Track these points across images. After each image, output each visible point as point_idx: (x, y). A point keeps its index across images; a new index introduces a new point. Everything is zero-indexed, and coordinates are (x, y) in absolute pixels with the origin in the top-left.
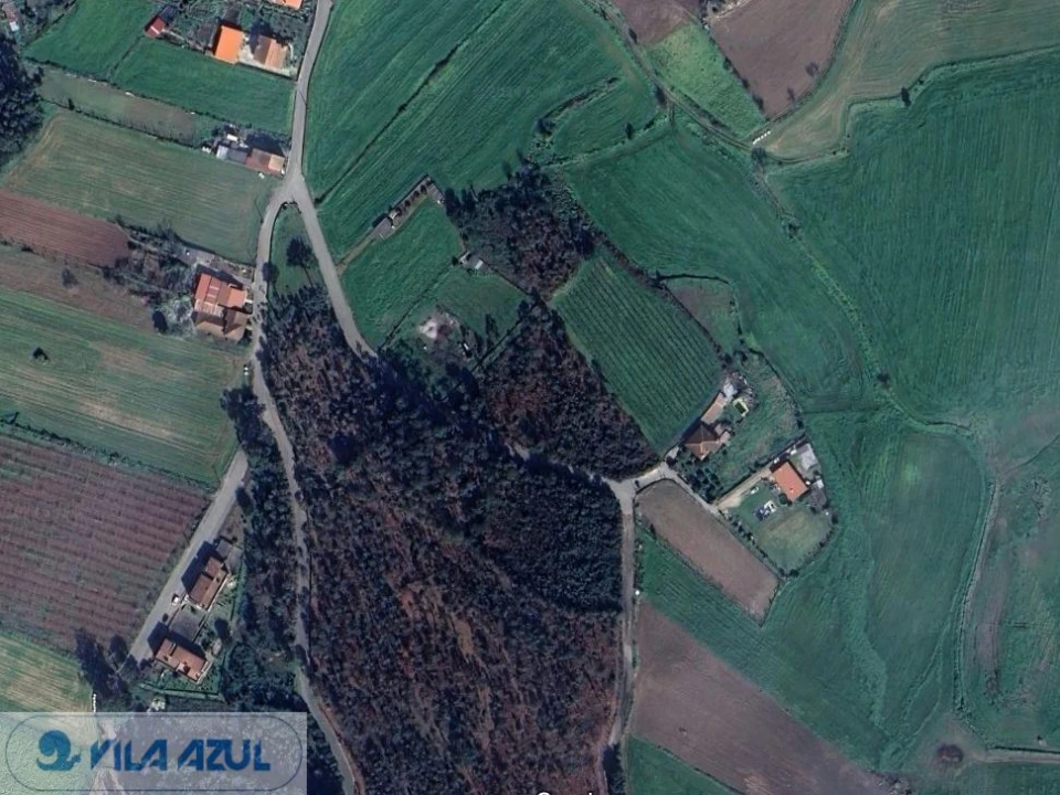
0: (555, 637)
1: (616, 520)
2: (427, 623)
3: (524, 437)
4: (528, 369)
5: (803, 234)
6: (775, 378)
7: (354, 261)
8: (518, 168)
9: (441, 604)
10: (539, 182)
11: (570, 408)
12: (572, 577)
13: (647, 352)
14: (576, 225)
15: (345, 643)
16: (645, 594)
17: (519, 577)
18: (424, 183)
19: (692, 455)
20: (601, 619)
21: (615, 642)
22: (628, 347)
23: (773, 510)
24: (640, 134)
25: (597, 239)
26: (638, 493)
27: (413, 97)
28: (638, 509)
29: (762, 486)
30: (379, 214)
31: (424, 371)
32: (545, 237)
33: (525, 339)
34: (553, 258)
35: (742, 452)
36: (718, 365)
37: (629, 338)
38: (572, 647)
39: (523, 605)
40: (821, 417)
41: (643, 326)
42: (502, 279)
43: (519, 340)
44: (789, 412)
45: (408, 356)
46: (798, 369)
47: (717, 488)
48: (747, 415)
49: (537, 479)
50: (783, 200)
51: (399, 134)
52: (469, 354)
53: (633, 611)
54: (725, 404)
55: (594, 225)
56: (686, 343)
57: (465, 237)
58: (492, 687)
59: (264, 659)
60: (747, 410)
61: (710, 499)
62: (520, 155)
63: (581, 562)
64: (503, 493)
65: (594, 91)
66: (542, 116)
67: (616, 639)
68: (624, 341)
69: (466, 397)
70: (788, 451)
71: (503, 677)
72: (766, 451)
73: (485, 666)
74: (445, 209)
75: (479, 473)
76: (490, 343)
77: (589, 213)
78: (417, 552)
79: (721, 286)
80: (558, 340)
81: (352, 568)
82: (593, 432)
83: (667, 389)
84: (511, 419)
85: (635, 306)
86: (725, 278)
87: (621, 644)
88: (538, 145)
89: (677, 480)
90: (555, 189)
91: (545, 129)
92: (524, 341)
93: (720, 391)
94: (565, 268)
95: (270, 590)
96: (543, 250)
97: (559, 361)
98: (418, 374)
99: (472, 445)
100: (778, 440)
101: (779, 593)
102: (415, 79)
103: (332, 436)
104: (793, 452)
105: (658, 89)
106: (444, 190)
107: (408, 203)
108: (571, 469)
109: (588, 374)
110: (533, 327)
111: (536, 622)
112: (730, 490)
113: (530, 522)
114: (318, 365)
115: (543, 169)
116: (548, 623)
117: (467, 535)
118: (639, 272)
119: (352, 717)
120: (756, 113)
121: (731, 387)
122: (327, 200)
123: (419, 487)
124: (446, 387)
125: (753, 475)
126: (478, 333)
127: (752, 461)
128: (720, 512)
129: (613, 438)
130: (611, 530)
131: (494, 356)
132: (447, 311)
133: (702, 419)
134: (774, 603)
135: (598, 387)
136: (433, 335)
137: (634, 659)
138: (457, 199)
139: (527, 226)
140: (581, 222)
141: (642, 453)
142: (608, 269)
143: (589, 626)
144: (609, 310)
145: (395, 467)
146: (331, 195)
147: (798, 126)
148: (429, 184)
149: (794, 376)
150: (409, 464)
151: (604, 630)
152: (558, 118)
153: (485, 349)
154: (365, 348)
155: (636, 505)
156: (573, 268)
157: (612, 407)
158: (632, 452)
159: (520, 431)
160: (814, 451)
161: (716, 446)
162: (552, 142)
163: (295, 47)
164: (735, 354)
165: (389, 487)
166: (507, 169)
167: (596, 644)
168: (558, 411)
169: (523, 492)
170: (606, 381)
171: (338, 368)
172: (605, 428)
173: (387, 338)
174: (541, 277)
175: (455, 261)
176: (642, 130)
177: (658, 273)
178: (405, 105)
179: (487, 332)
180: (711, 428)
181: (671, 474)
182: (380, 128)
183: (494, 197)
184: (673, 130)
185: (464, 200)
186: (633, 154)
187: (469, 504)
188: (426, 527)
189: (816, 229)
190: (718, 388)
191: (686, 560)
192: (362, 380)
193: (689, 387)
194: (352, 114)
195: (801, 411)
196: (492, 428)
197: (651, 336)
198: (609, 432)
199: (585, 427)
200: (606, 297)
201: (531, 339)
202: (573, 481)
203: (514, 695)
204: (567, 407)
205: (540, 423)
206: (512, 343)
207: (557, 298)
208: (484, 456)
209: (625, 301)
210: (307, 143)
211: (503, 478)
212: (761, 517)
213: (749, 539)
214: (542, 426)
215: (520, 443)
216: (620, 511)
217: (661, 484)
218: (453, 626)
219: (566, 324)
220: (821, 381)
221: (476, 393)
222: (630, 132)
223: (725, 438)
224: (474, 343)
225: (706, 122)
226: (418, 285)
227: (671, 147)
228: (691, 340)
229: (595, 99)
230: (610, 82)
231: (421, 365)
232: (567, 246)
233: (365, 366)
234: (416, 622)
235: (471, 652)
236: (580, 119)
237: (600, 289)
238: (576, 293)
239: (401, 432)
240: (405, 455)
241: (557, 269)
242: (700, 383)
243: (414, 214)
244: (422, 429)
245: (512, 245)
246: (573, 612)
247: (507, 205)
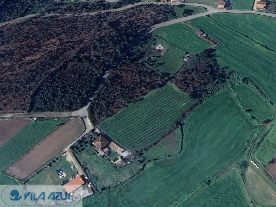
0: (24, 87)
1: (70, 109)
2: (43, 46)
3: (113, 75)
4: (141, 76)
5: (205, 187)
6: (130, 176)
7: (186, 26)
8: (227, 72)
9: (49, 50)
10: (222, 79)
11: (123, 91)
12: (48, 92)
13: (146, 119)
14: (204, 92)
15: (42, 25)
16: (33, 122)
17: (53, 74)
18: (218, 43)
19: (95, 139)
20: (27, 104)
21: (15, 110)
22: (149, 111)
23: (60, 177)
24: (249, 115)
25: (199, 100)
26: (81, 117)
27: (252, 39)
28: (74, 118)
29: (74, 171)
30: (204, 31)
31: (143, 45)
32: (198, 81)
33: (154, 75)
34: (190, 83)
35: (93, 162)
36: (138, 149)
37: (153, 112)
38: (18, 93)
39: (41, 76)
40: (106, 200)
41: (159, 117)
42: (180, 67)
43: (154, 73)
44: (111, 183)
45: (149, 41)
46: (133, 187)
47: (77, 151)
48: (112, 163)
49: (94, 80)
50: (223, 177)
51: (236, 36)
52: (149, 59)
53: (27, 117)
54: (118, 152)
55: (204, 100)
56: (150, 134)
57: (197, 55)
58: (10, 66)
59: (43, 7)
60: (114, 163)
61: (72, 148)
62: (233, 72)
63: (54, 95)
64: (90, 68)
65: (265, 96)
66: (251, 78)
67: (16, 111)
68: (152, 110)
69: (132, 58)
70: (90, 183)
71: (13, 69)
72: (92, 172)
73: (19, 64)
74: (207, 49)
75: (100, 61)
76: (153, 65)
77: (210, 98)
78: (71, 43)
79: (178, 151)
80: (153, 86)
81: (70, 26)
82: (111, 99)
83: (128, 127)
84: (121, 71)
85: (168, 114)
86: (182, 152)
87: (13, 113)
88: (238, 78)
89: (84, 134)
90: (220, 85)
91: (245, 80)
92: (153, 75)
93: (125, 149)
94: (185, 88)
95: (67, 8)
96: (193, 80)
97: (144, 86)
98: (142, 44)
99: (112, 60)
100: (97, 178)
101: (16, 180)
102: (258, 40)
103: (120, 20)
104: (89, 186)
105: (272, 120)
106: (216, 48)
107: (209, 39)
108: (97, 92)
109: (138, 96)
110: (159, 78)
111: (32, 80)
112: (75, 157)
113: (76, 77)
114: (147, 17)
115: (228, 80)
116: (31, 84)
117: (75, 57)
118: (184, 116)
119: (14, 27)
120: (267, 161)
121: (127, 155)
122: (209, 18)
123: (97, 44)
124: (136, 52)
125: (81, 167)
126: (158, 61)
127: (88, 166)
128: (65, 152)
129: (108, 106)
130: (66, 107)
131: (148, 66)
132: (167, 52)
133: (112, 142)
134: (12, 178)
135: (132, 100)
136: (157, 48)
137: (5, 118)
138: (213, 52)
139: (203, 75)
140: (206, 94)
141: (99, 117)
142: (185, 104)
143: (25, 100)
144: (166, 104)
145: (106, 37)
146: (211, 19)
147: (264, 182)
148: (218, 45)
149: (130, 186)
150: (107, 41)
151: (22, 105)
152: (251, 85)
153: (151, 63)
154: (153, 29)
155: (76, 117)
156: (185, 90)
157: (122, 106)
158: (100, 114)
159: (115, 74)
160: (88, 196)
161: (98, 149)
162: (240, 83)
163: (264, 10)
164: (144, 157)
165: (99, 35)
166: (227, 68)
167: (16, 102)
168: (123, 87)
169: (89, 75)
170: (134, 103)
171: (146, 22)
172: (113, 103)
173: (156, 35)
174: (181, 80)
175: (187, 53)
176: (250, 115)
177: (184, 124)
178: (248, 37)
179: (158, 63)
180: (107, 146)
181: (88, 131)
182: (237, 30)
183: (214, 64)
184: (252, 127)
185: (212, 54)
186: (239, 112)
187: (87, 58)
188: (81, 45)
189: (209, 194)
190: (127, 149)
191: (45, 138)
192: (141, 28)
193: (128, 136)
194: (242, 24)
195: (111, 189)
196: (118, 66)
197: (154, 120)
198: (111, 105)
199: (114, 96)
200: (172, 103)
201: (154, 77)
202: (91, 92)
203: (4, 74)
204: (124, 89)
205: (118, 81)
206: (153, 71)
207: (172, 85)
208: (106, 63)
209: (171, 110)
210: (229, 14)
211: (96, 69)
212: (58, 171)
213: (48, 165)
214: (116, 81)
215: (110, 74)
216: (74, 111)
217: (84, 127)
218: (39, 54)
219: (160, 89)
220: (126, 200)
221: (133, 61)
222: (249, 111)
223: (102, 153)
224: (154, 60)
225: (259, 140)
226: (177, 43)
227: (244, 127)
228: (151, 137)
229: (262, 97)
230: (271, 102)
231: (146, 45)
232: (195, 88)
233: (147, 29)
234: (44, 43)
235: (26, 59)
236: (252, 93)
237: (176, 101)
238: (174, 92)
239: (119, 39)
240: (110, 40)
241: (184, 85)
242: (130, 140)
243: (205, 41)
244: (120, 45)
245: (194, 70)
246: (33, 93)
247: (211, 68)
